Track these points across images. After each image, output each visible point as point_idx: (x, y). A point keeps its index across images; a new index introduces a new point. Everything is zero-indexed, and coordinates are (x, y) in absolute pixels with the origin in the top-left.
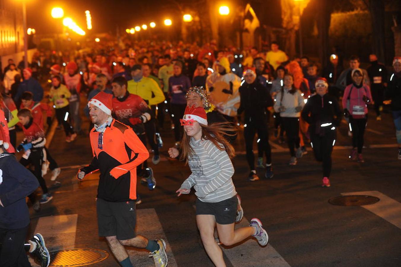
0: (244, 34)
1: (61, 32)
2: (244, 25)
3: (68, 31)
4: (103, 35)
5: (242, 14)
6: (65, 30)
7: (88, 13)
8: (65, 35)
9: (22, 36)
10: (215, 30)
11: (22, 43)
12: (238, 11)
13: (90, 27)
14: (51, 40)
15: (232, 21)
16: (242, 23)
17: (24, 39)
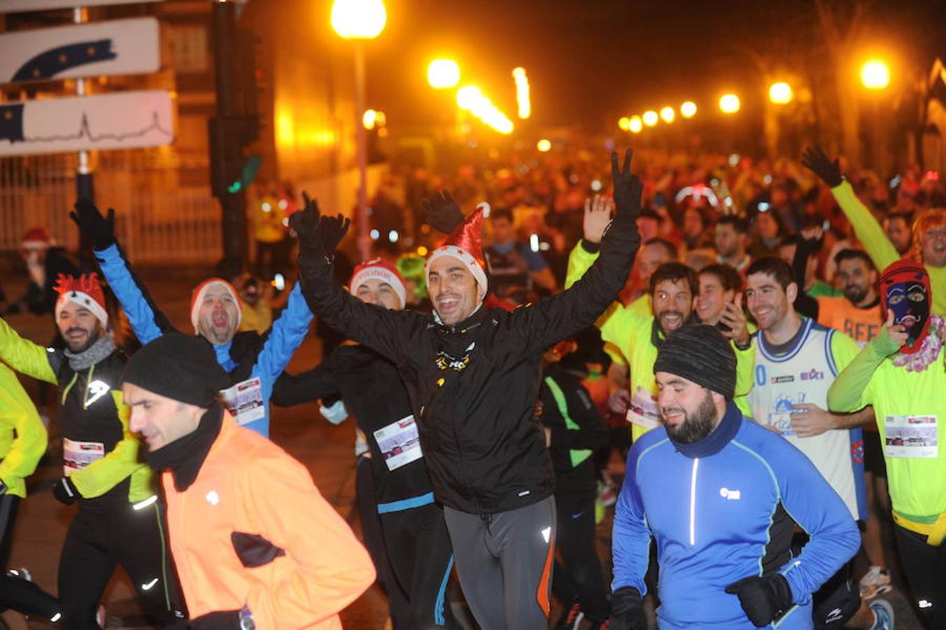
0: (927, 139)
1: (451, 122)
2: (926, 116)
3: (470, 120)
4: (563, 133)
5: (923, 86)
6: (460, 117)
7: (520, 75)
8: (461, 131)
9: (349, 129)
10: (851, 126)
11: (349, 149)
12: (910, 76)
13: (525, 110)
14: (427, 145)
15: (896, 105)
16: (921, 109)
17: (356, 138)
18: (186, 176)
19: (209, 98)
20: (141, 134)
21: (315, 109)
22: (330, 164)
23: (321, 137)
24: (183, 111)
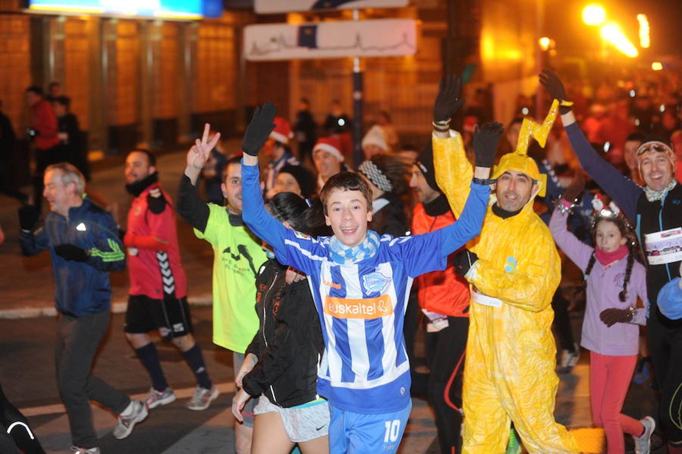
1: (597, 47)
3: (610, 49)
4: (668, 59)
7: (642, 19)
8: (604, 55)
9: (530, 50)
11: (530, 63)
13: (646, 42)
14: (581, 62)
17: (535, 55)
18: (423, 77)
19: (442, 26)
20: (395, 47)
21: (507, 36)
22: (517, 72)
23: (512, 54)
24: (425, 34)
